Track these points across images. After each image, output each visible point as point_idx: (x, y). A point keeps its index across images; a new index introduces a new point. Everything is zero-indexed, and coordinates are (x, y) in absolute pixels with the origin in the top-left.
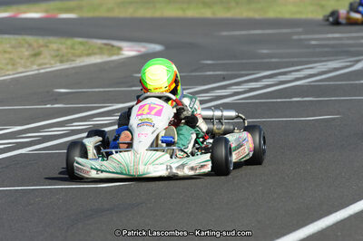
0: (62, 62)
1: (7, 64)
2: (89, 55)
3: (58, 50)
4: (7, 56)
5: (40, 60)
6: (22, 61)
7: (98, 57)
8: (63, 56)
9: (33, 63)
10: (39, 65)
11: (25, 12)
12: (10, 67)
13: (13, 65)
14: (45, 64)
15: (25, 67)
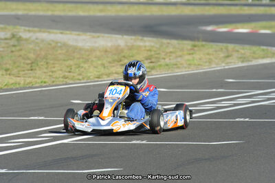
0: (243, 62)
1: (206, 62)
2: (263, 58)
3: (244, 54)
4: (208, 57)
5: (228, 60)
6: (217, 61)
7: (268, 59)
8: (245, 58)
9: (223, 62)
10: (227, 63)
11: (238, 28)
12: (207, 64)
13: (210, 62)
14: (231, 63)
15: (217, 64)
